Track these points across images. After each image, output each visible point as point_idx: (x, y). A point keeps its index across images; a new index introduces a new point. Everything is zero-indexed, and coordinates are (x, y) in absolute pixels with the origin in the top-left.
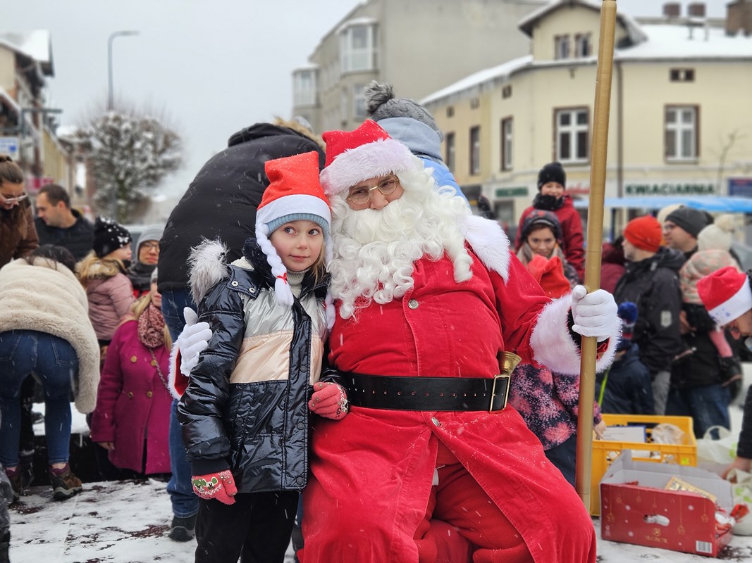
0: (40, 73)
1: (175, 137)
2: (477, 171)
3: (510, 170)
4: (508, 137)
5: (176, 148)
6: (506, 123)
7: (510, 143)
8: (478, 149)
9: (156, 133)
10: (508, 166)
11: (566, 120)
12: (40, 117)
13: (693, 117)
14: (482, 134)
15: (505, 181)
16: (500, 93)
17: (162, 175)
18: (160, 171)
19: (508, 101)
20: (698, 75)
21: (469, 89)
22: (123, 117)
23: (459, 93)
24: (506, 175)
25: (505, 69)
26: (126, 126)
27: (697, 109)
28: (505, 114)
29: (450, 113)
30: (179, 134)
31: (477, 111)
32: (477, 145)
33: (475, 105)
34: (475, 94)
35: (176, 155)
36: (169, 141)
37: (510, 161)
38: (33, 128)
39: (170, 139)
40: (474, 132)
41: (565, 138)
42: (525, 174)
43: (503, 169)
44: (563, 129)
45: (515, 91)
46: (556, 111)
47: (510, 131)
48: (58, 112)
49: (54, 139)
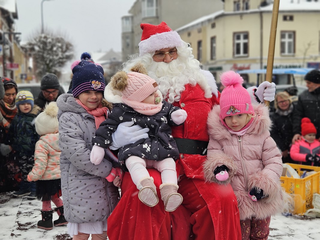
0: (11, 17)
1: (71, 45)
2: (201, 59)
3: (215, 59)
4: (214, 45)
5: (71, 50)
6: (213, 39)
7: (215, 48)
8: (201, 50)
9: (62, 43)
10: (214, 57)
11: (238, 38)
12: (12, 37)
13: (293, 36)
14: (203, 44)
15: (212, 64)
16: (210, 26)
17: (65, 62)
18: (65, 60)
19: (214, 30)
20: (295, 18)
21: (198, 24)
22: (48, 36)
23: (193, 26)
24: (213, 62)
25: (212, 16)
26: (49, 40)
27: (294, 33)
28: (212, 35)
29: (189, 34)
31: (201, 34)
32: (201, 48)
33: (200, 31)
34: (200, 26)
35: (71, 53)
37: (215, 55)
38: (9, 42)
39: (68, 46)
40: (199, 43)
41: (238, 45)
42: (221, 61)
43: (212, 58)
44: (237, 41)
45: (217, 25)
46: (234, 34)
47: (215, 43)
48: (20, 34)
49: (19, 46)
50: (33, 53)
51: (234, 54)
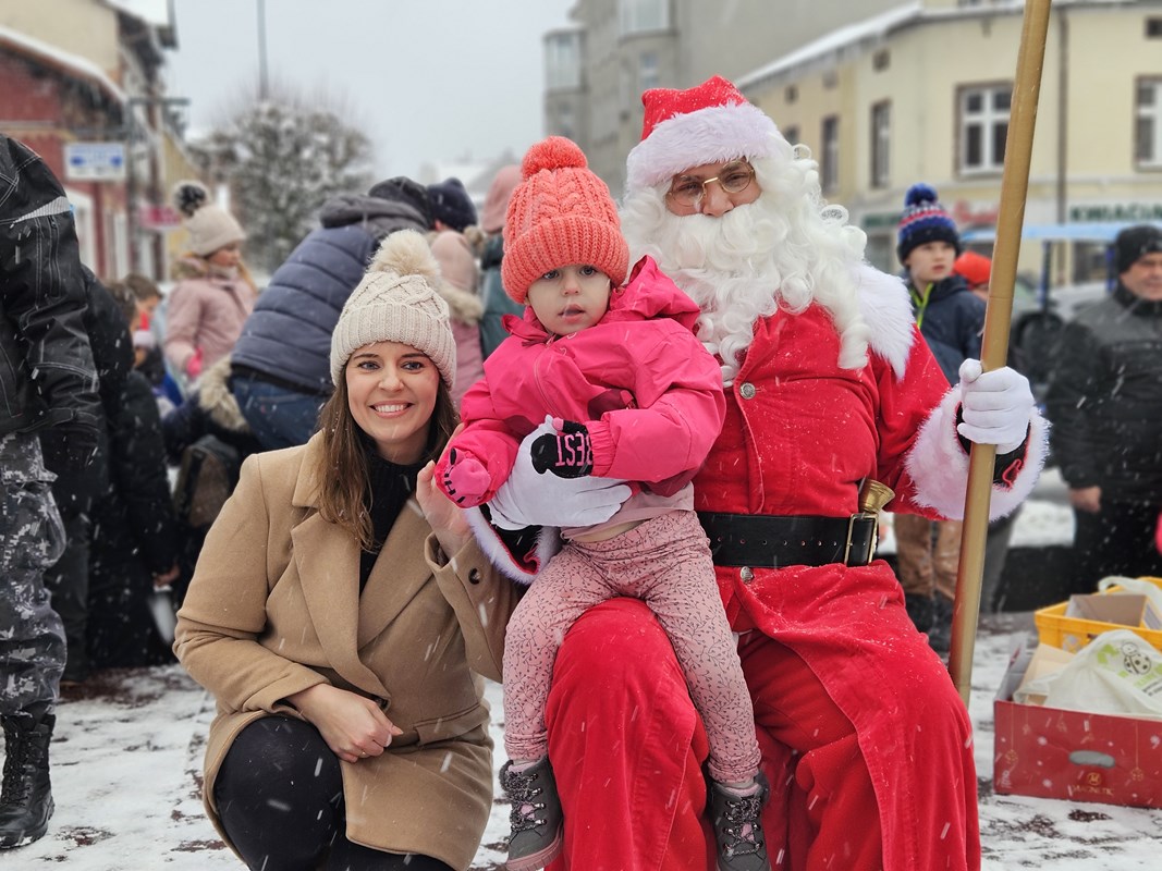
0: (155, 42)
1: (363, 141)
2: (833, 187)
3: (886, 186)
4: (884, 133)
5: (364, 158)
6: (880, 111)
7: (887, 143)
8: (834, 152)
9: (333, 134)
10: (883, 179)
11: (975, 105)
12: (158, 112)
14: (843, 128)
15: (877, 203)
16: (867, 62)
19: (885, 75)
21: (822, 57)
22: (283, 110)
23: (804, 65)
24: (879, 194)
25: (877, 24)
26: (288, 123)
28: (878, 96)
29: (792, 95)
31: (834, 94)
32: (835, 146)
33: (830, 82)
34: (830, 64)
36: (354, 146)
37: (886, 170)
38: (148, 130)
39: (355, 143)
40: (829, 126)
41: (975, 131)
43: (876, 183)
44: (970, 119)
45: (895, 59)
46: (960, 90)
47: (887, 123)
48: (183, 102)
49: (180, 147)
50: (230, 170)
51: (957, 166)
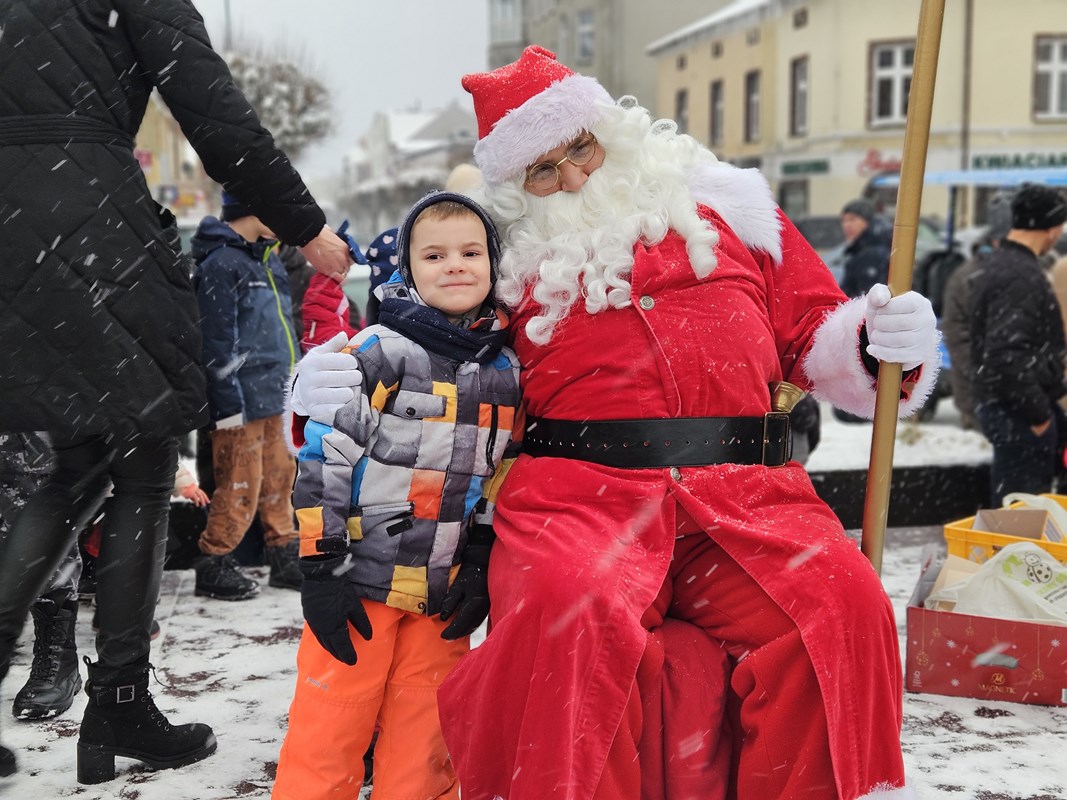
1: (321, 90)
2: (754, 136)
3: (803, 135)
4: (802, 86)
5: (322, 106)
6: (798, 66)
7: (804, 95)
8: (758, 104)
9: (293, 84)
10: (800, 129)
11: (886, 60)
14: (764, 82)
15: (796, 151)
16: (790, 20)
17: (303, 145)
18: (300, 139)
19: (802, 32)
21: (744, 15)
22: (246, 61)
23: (730, 21)
24: (798, 142)
26: (251, 73)
28: (797, 52)
29: (717, 51)
30: (327, 85)
31: (757, 49)
32: (755, 98)
33: (753, 39)
34: (753, 22)
35: (323, 115)
36: (312, 95)
37: (803, 122)
39: (313, 92)
40: (752, 79)
41: (886, 86)
42: (825, 140)
43: (794, 132)
44: (882, 73)
45: (813, 17)
46: (873, 46)
47: (805, 77)
51: (869, 117)
